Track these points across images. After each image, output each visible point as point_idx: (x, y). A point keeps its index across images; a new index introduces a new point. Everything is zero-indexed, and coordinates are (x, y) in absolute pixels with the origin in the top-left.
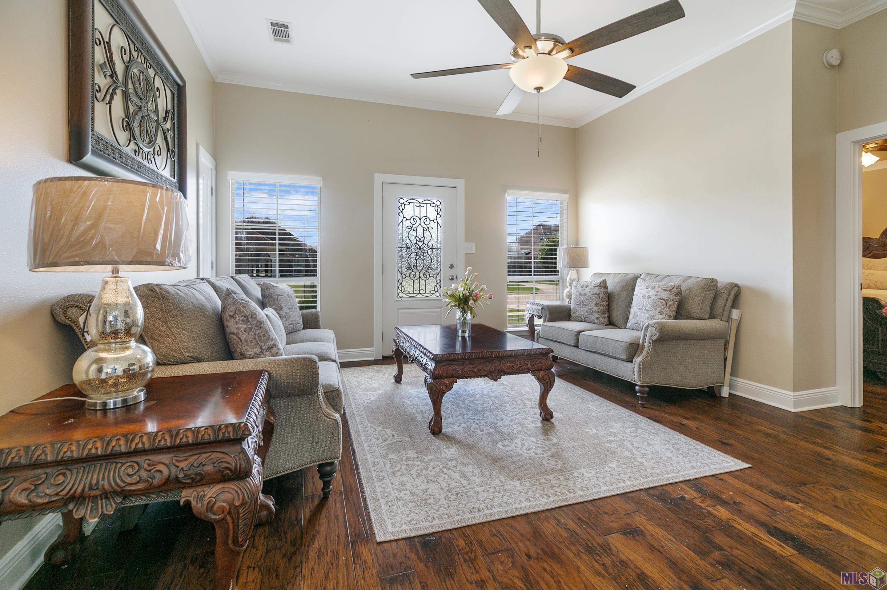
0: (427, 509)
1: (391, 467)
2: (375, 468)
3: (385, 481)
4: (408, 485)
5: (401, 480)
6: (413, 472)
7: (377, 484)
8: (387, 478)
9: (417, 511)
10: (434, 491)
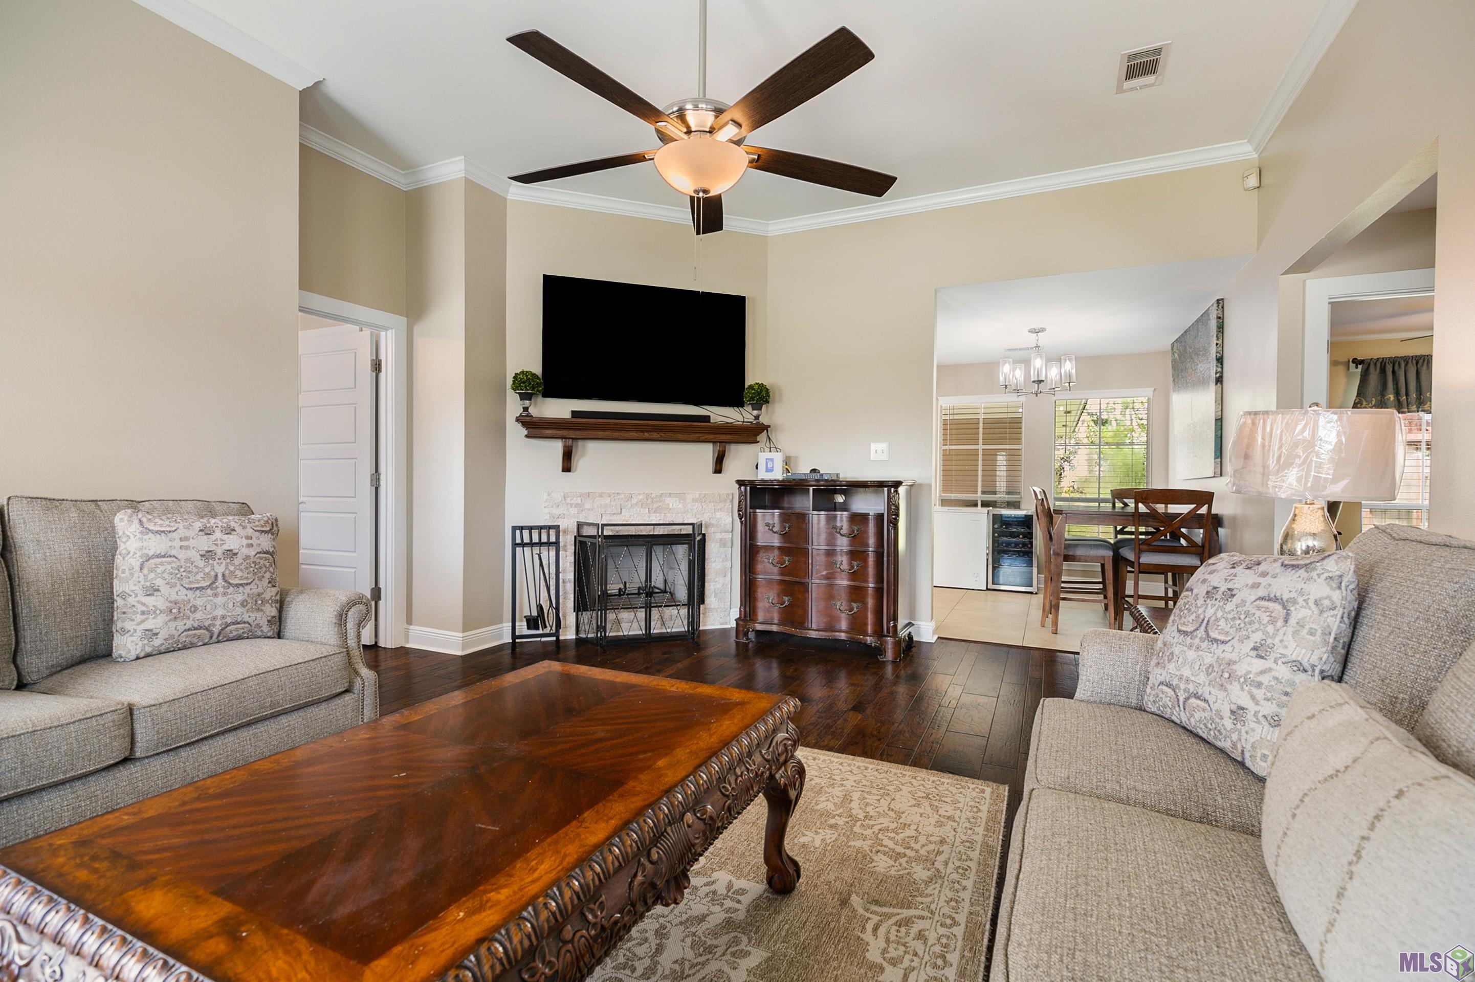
0: (934, 790)
1: (939, 853)
2: (969, 863)
3: (964, 838)
4: (933, 821)
5: (938, 829)
6: (911, 832)
7: (979, 839)
8: (958, 840)
9: (947, 792)
10: (906, 801)
